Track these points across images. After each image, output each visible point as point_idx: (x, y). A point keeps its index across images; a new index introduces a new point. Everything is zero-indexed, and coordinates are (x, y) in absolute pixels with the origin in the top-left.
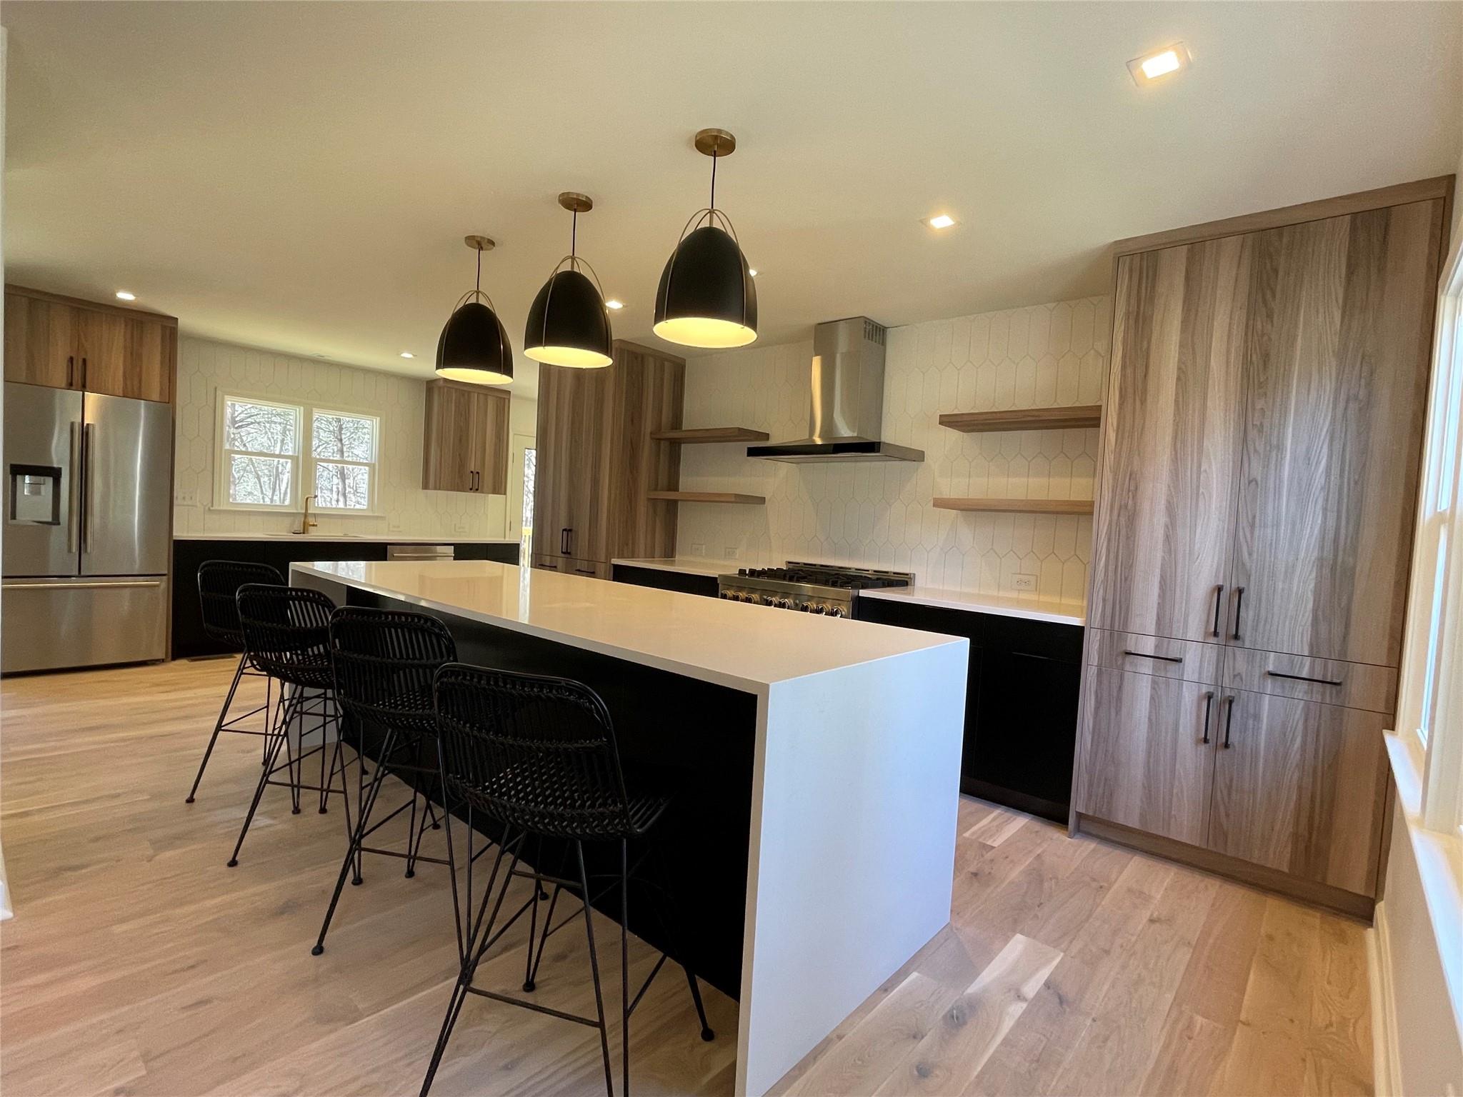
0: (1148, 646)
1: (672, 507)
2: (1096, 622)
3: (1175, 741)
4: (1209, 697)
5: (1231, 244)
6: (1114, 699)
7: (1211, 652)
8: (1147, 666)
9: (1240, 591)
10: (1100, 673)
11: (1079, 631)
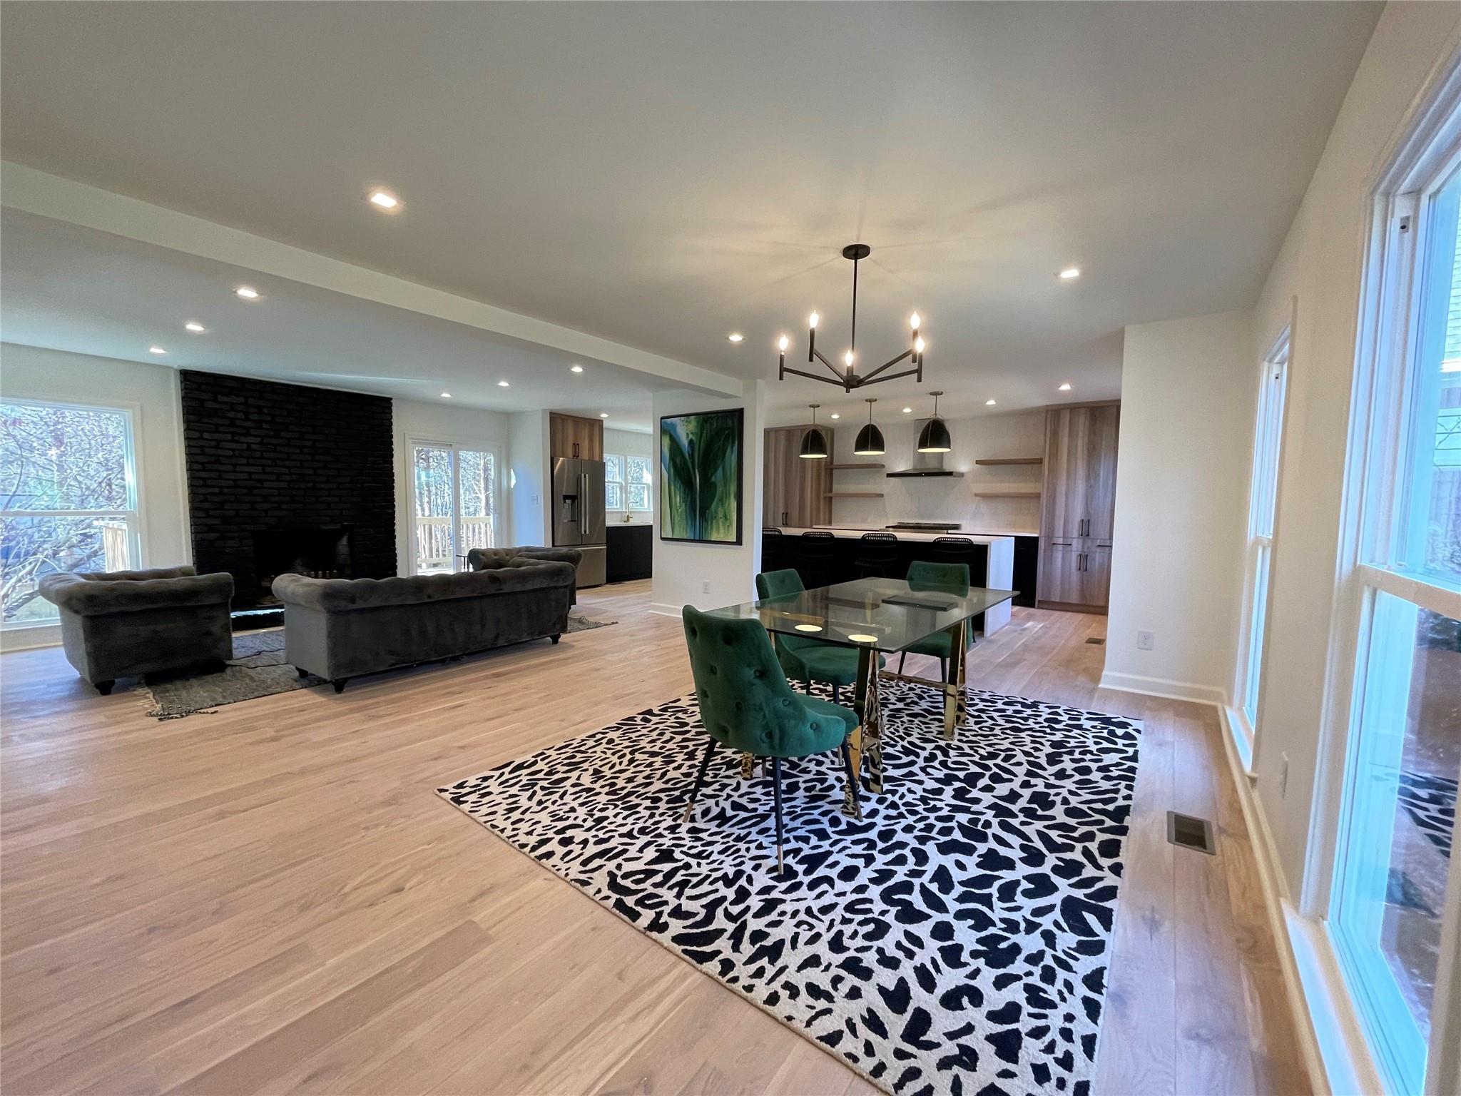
0: (1061, 541)
1: (831, 498)
2: (1043, 535)
3: (1070, 569)
4: (1081, 555)
5: (1083, 411)
6: (1049, 558)
7: (1081, 541)
8: (1060, 548)
9: (1089, 521)
10: (1045, 552)
11: (1036, 539)
